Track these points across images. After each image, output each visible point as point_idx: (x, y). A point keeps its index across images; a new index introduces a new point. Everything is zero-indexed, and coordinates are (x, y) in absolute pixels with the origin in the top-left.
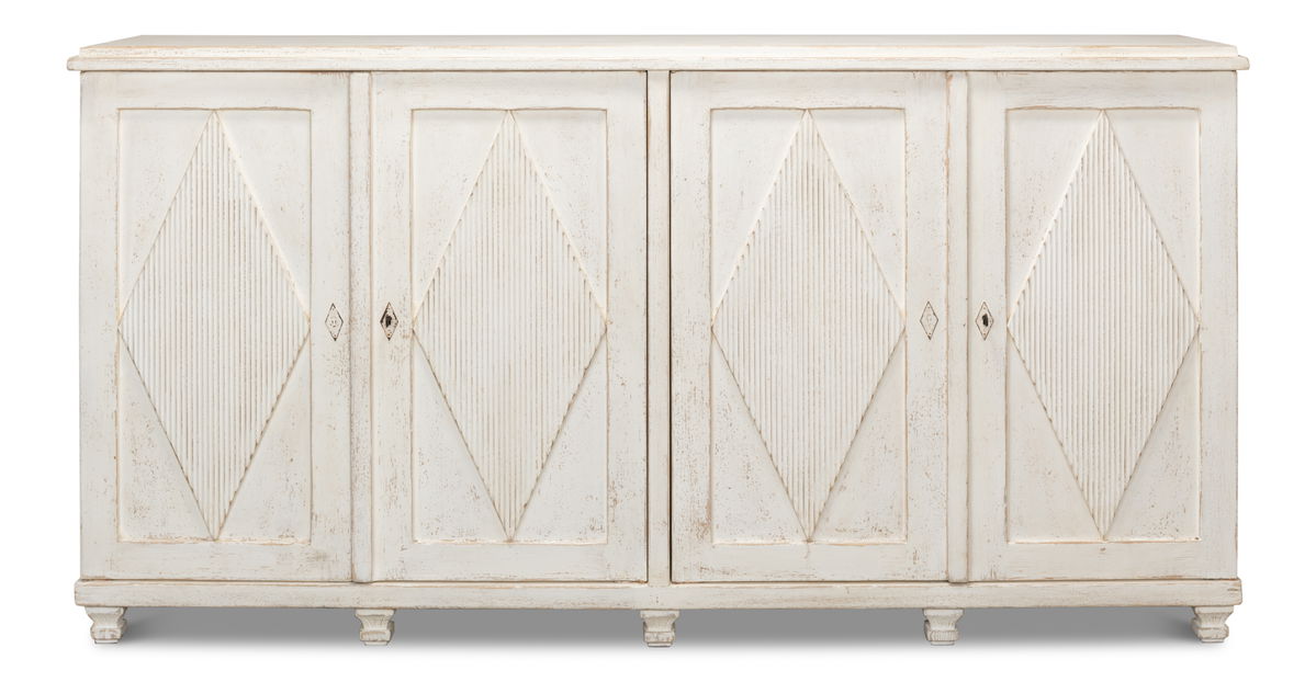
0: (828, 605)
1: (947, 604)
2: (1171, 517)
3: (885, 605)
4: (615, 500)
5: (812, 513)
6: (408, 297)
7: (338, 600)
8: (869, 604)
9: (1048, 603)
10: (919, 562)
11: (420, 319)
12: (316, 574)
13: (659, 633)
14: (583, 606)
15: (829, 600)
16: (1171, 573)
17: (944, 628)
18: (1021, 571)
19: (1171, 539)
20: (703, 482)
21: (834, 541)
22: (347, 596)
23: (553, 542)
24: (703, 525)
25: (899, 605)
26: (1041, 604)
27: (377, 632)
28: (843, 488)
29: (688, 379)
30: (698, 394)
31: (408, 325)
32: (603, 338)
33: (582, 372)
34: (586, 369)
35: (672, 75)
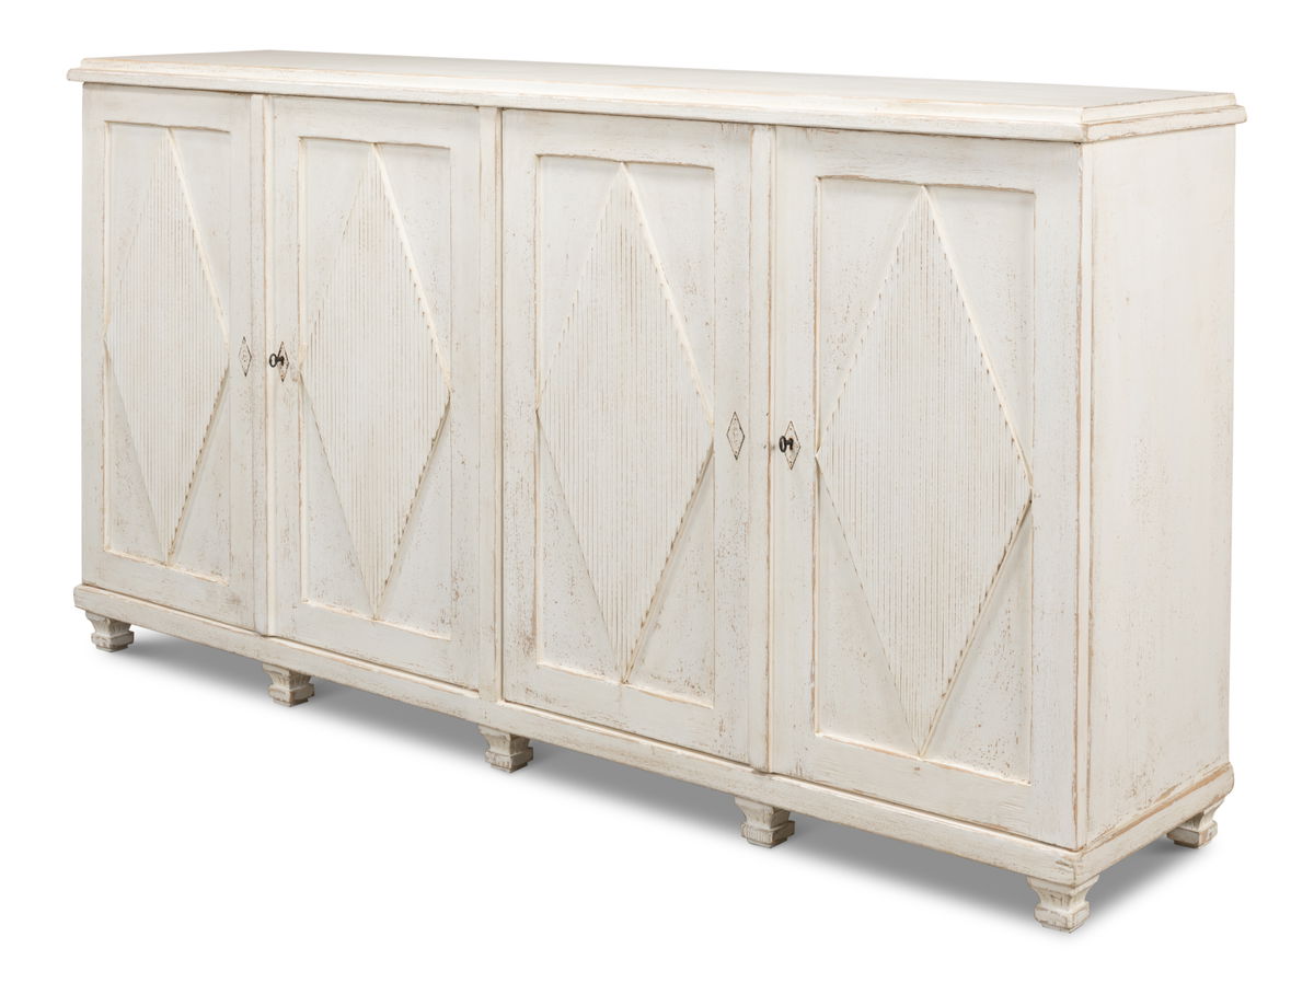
0: (634, 763)
2: (1000, 745)
3: (688, 778)
4: (457, 593)
5: (624, 649)
6: (297, 337)
7: (243, 648)
8: (674, 773)
10: (725, 735)
11: (305, 364)
12: (233, 618)
13: (497, 754)
14: (424, 705)
15: (635, 758)
16: (995, 822)
17: (758, 826)
18: (828, 774)
19: (1001, 777)
20: (529, 589)
21: (648, 689)
22: (250, 647)
23: (411, 629)
24: (529, 639)
25: (701, 782)
26: (846, 822)
27: (280, 691)
28: (657, 625)
29: (517, 465)
30: (525, 485)
31: (297, 366)
32: (447, 407)
33: (430, 442)
34: (433, 440)
35: (504, 112)
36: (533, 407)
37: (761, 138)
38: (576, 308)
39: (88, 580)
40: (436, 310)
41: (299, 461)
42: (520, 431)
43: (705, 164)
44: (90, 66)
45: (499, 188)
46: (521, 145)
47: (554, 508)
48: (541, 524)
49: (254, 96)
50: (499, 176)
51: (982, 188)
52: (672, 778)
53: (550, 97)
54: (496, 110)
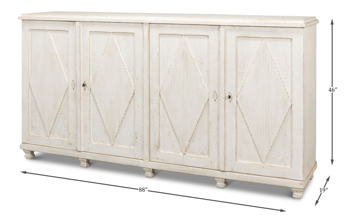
0: (188, 173)
1: (219, 177)
2: (284, 160)
3: (203, 175)
4: (136, 137)
5: (184, 147)
6: (89, 79)
7: (74, 155)
8: (199, 174)
9: (247, 181)
10: (213, 164)
11: (92, 86)
12: (70, 148)
13: (148, 174)
14: (128, 164)
15: (188, 171)
16: (283, 177)
17: (220, 184)
18: (240, 170)
19: (284, 167)
20: (158, 135)
21: (190, 155)
22: (76, 155)
23: (123, 147)
24: (157, 146)
25: (206, 175)
26: (245, 181)
27: (83, 165)
28: (193, 141)
29: (154, 106)
30: (156, 111)
31: (89, 87)
32: (134, 94)
33: (129, 102)
34: (130, 102)
35: (150, 24)
36: (159, 92)
37: (222, 29)
38: (171, 69)
39: (24, 142)
40: (130, 71)
41: (90, 109)
42: (155, 98)
43: (207, 35)
44: (24, 16)
45: (149, 42)
46: (155, 32)
47: (164, 115)
48: (161, 120)
49: (77, 22)
50: (149, 39)
51: (279, 38)
52: (198, 175)
53: (164, 21)
54: (148, 24)
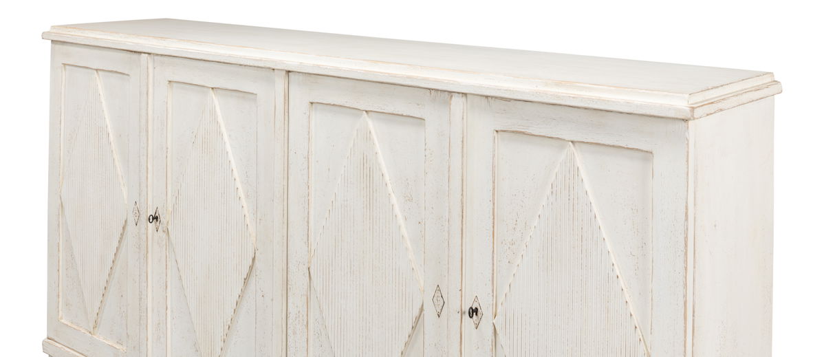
6: (165, 205)
11: (170, 222)
29: (297, 302)
30: (301, 316)
31: (165, 223)
32: (254, 259)
33: (243, 280)
34: (245, 279)
35: (290, 74)
36: (306, 266)
37: (457, 102)
38: (334, 205)
39: (50, 337)
40: (247, 196)
41: (166, 282)
42: (299, 281)
43: (419, 116)
44: (55, 31)
45: (286, 122)
46: (300, 96)
47: (319, 333)
48: (311, 342)
49: (143, 55)
50: (286, 114)
51: (613, 146)
54: (284, 72)
